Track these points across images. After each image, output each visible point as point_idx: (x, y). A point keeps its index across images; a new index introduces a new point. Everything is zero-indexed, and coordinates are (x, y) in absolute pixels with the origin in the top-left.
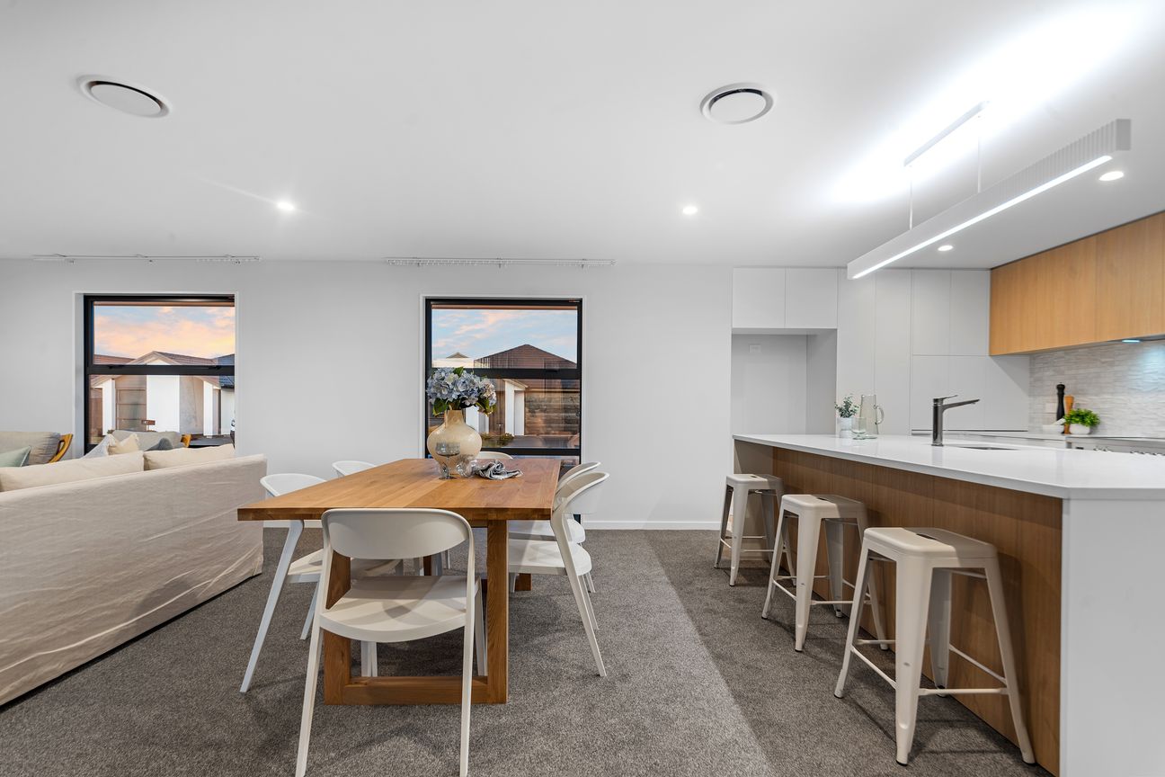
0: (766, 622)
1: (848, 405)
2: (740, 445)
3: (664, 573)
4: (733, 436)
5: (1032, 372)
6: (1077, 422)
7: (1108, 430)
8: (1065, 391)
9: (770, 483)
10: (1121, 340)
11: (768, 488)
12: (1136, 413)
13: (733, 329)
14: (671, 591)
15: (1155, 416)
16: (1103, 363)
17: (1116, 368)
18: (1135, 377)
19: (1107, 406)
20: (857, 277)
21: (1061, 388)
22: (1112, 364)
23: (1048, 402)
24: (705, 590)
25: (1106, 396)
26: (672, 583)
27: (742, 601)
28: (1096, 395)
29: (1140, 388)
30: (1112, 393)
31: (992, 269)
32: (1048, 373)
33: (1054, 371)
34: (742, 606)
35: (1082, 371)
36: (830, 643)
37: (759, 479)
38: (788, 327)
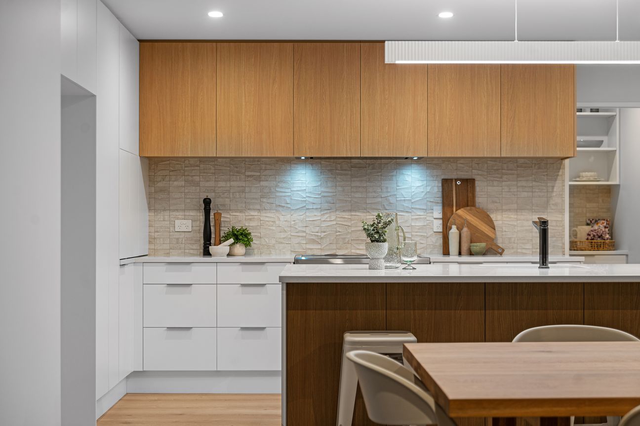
5: (152, 180)
8: (212, 206)
12: (285, 231)
15: (304, 234)
16: (248, 176)
17: (263, 183)
21: (207, 202)
22: (258, 179)
23: (178, 219)
25: (252, 213)
28: (241, 212)
29: (289, 206)
30: (259, 210)
31: (141, 41)
32: (176, 183)
33: (185, 181)
35: (222, 184)
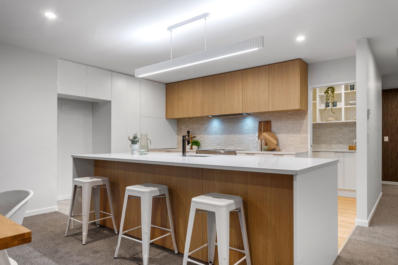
0: (117, 259)
1: (135, 138)
2: (77, 160)
3: (33, 250)
4: (72, 156)
5: (178, 126)
6: (195, 145)
7: (203, 148)
9: (103, 181)
10: (208, 116)
11: (102, 184)
12: (210, 141)
13: (58, 94)
14: (46, 260)
15: (216, 142)
16: (201, 123)
17: (205, 126)
18: (210, 129)
19: (202, 139)
20: (140, 76)
21: (189, 132)
22: (203, 124)
24: (70, 252)
25: (202, 135)
26: (45, 255)
27: (96, 252)
28: (199, 135)
29: (211, 133)
30: (204, 135)
31: (166, 84)
32: (183, 126)
33: (186, 126)
34: (99, 255)
35: (194, 126)
36: (155, 259)
37: (95, 180)
38: (88, 96)
